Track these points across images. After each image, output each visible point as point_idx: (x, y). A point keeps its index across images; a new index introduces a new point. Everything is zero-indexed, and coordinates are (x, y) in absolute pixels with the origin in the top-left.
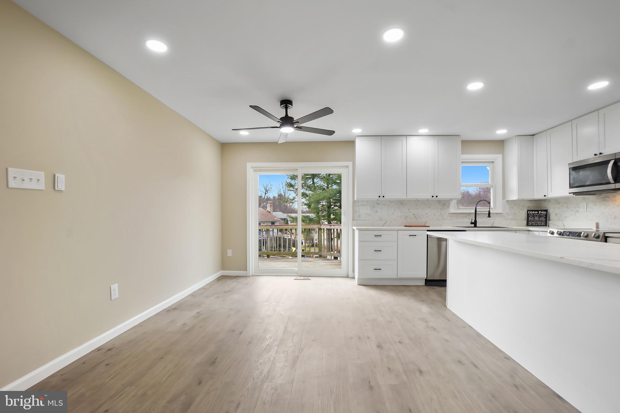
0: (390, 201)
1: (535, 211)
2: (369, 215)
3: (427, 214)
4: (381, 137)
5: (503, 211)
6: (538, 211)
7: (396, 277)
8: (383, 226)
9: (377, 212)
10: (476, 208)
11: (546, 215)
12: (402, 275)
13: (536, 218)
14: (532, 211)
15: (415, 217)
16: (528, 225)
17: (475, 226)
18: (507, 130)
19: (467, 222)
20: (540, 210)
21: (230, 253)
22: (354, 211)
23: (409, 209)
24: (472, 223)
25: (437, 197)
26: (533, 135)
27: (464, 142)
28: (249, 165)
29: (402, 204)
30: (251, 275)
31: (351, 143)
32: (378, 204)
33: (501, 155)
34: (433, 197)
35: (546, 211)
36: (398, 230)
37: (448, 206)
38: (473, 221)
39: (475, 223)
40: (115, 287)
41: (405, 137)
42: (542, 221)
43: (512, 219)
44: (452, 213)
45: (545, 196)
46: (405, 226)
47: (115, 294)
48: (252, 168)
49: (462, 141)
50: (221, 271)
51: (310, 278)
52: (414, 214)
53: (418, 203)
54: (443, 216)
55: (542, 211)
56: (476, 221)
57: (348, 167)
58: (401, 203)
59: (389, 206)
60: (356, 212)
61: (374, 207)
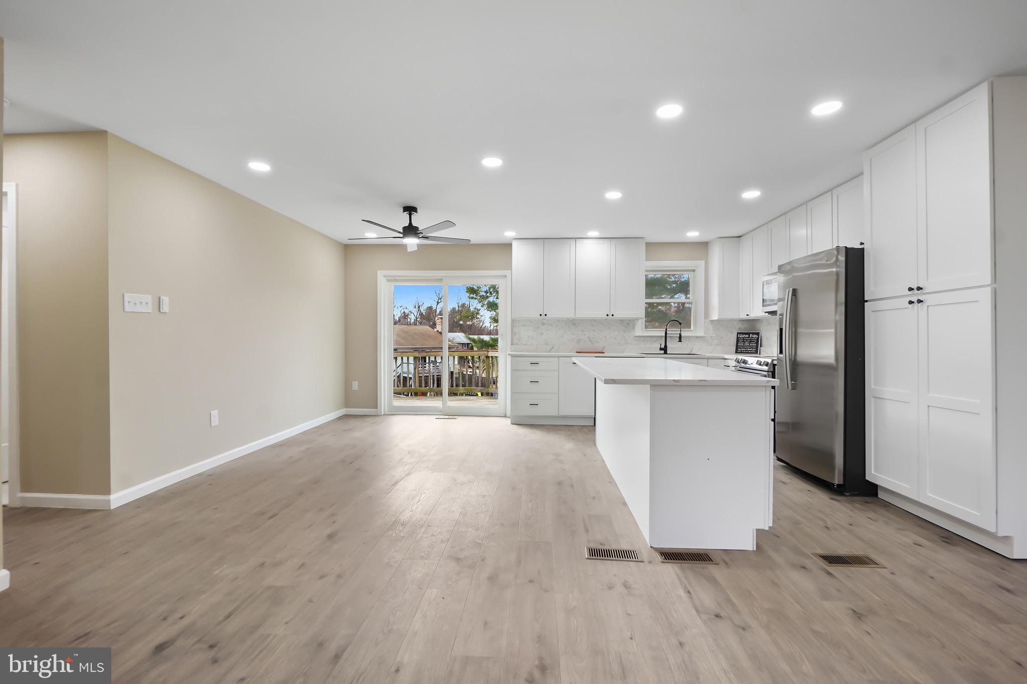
0: (559, 321)
1: (746, 334)
2: (532, 338)
3: (606, 337)
4: (543, 240)
5: (705, 334)
6: (749, 334)
7: (556, 414)
8: (549, 352)
9: (542, 334)
10: (666, 329)
11: (758, 338)
12: (564, 412)
13: (747, 344)
14: (743, 334)
15: (590, 341)
16: (736, 352)
17: (666, 353)
19: (656, 347)
20: (751, 333)
21: (355, 385)
22: (513, 333)
23: (582, 331)
24: (661, 349)
25: (613, 315)
26: (740, 237)
27: (649, 245)
28: (380, 274)
29: (574, 324)
30: (383, 414)
31: (508, 246)
32: (543, 324)
33: (703, 262)
34: (608, 315)
35: (758, 334)
36: (559, 357)
37: (634, 328)
38: (663, 346)
39: (665, 350)
40: (215, 413)
41: (574, 240)
42: (752, 347)
43: (717, 345)
44: (639, 337)
45: (747, 315)
46: (577, 352)
47: (215, 422)
48: (384, 276)
49: (647, 243)
50: (345, 409)
51: (456, 417)
52: (589, 338)
53: (594, 323)
54: (626, 340)
55: (753, 334)
56: (666, 346)
57: (505, 276)
58: (573, 323)
59: (556, 326)
60: (515, 334)
61: (538, 328)
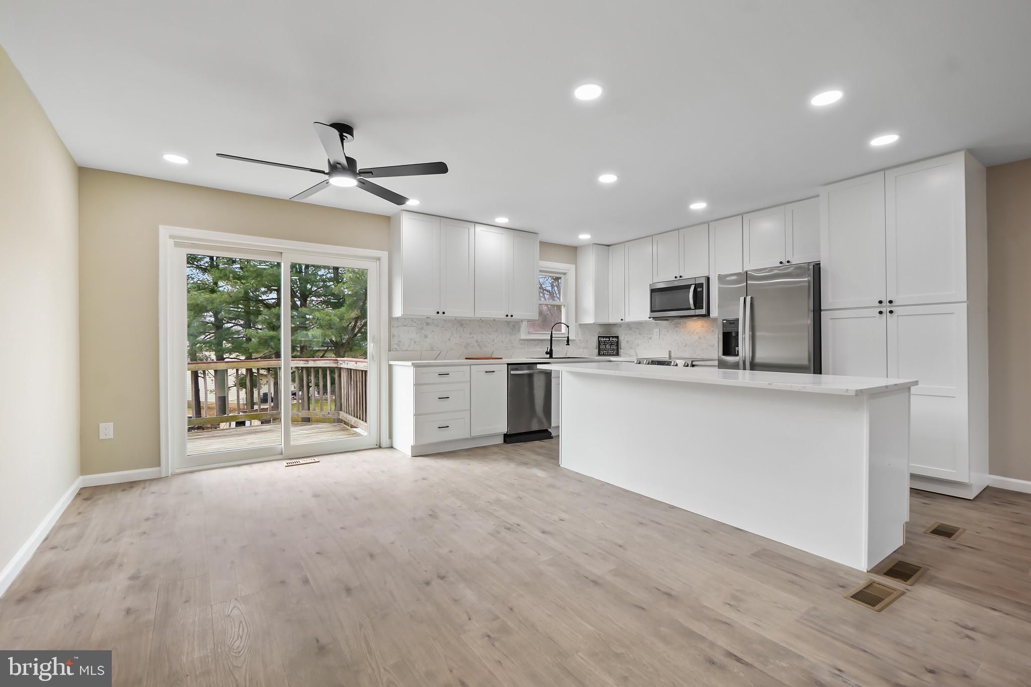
0: (445, 321)
1: (606, 337)
2: (415, 342)
3: (494, 340)
4: (439, 218)
5: (576, 337)
6: (609, 337)
7: (469, 437)
8: (435, 360)
9: (426, 337)
10: (552, 332)
11: (618, 342)
12: (476, 432)
13: (608, 346)
14: (603, 337)
15: (479, 345)
16: (599, 354)
17: (551, 357)
18: (591, 236)
20: (611, 337)
21: (107, 430)
22: (391, 336)
23: (470, 334)
24: (547, 353)
25: (512, 316)
26: (608, 246)
27: (543, 244)
28: (163, 231)
29: (462, 325)
30: (170, 474)
31: (386, 220)
32: (428, 324)
33: (574, 266)
34: (507, 316)
35: (617, 337)
36: (470, 365)
37: (519, 330)
38: (549, 351)
39: (550, 353)
41: (473, 224)
42: (613, 350)
43: (584, 348)
44: (523, 340)
45: (622, 320)
46: (466, 359)
48: (171, 237)
49: (540, 242)
50: (81, 478)
51: (316, 459)
52: (477, 341)
53: (484, 323)
54: (512, 343)
55: (613, 337)
56: (551, 350)
57: (379, 259)
58: (461, 323)
59: (443, 327)
60: (393, 336)
61: (422, 329)
